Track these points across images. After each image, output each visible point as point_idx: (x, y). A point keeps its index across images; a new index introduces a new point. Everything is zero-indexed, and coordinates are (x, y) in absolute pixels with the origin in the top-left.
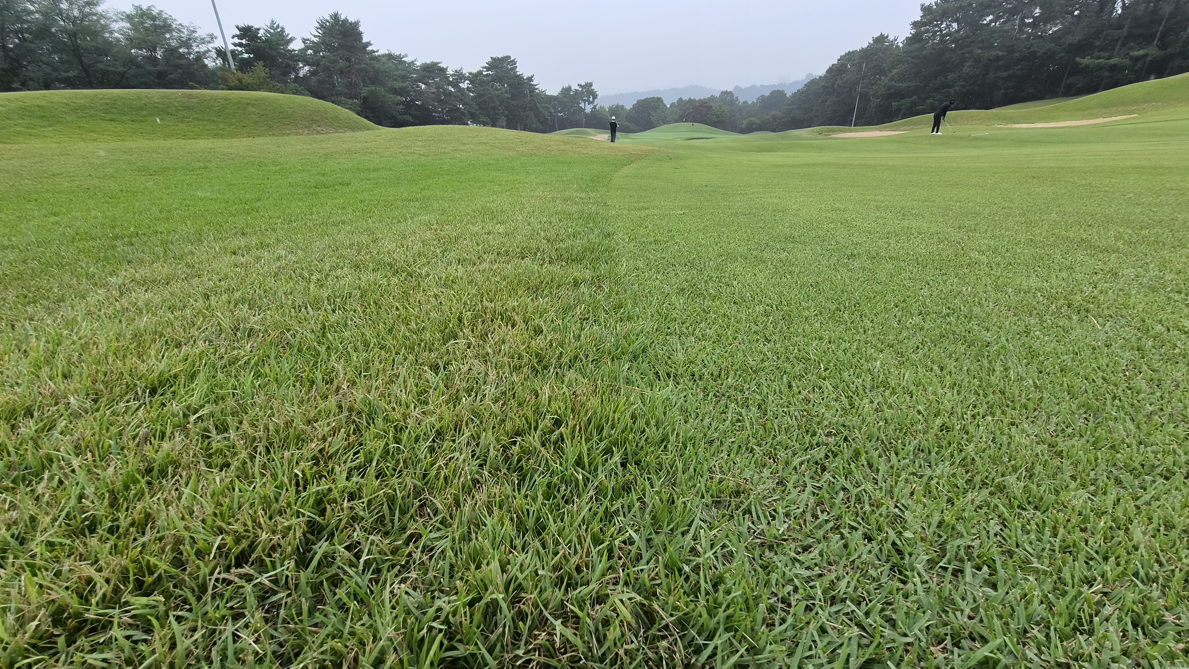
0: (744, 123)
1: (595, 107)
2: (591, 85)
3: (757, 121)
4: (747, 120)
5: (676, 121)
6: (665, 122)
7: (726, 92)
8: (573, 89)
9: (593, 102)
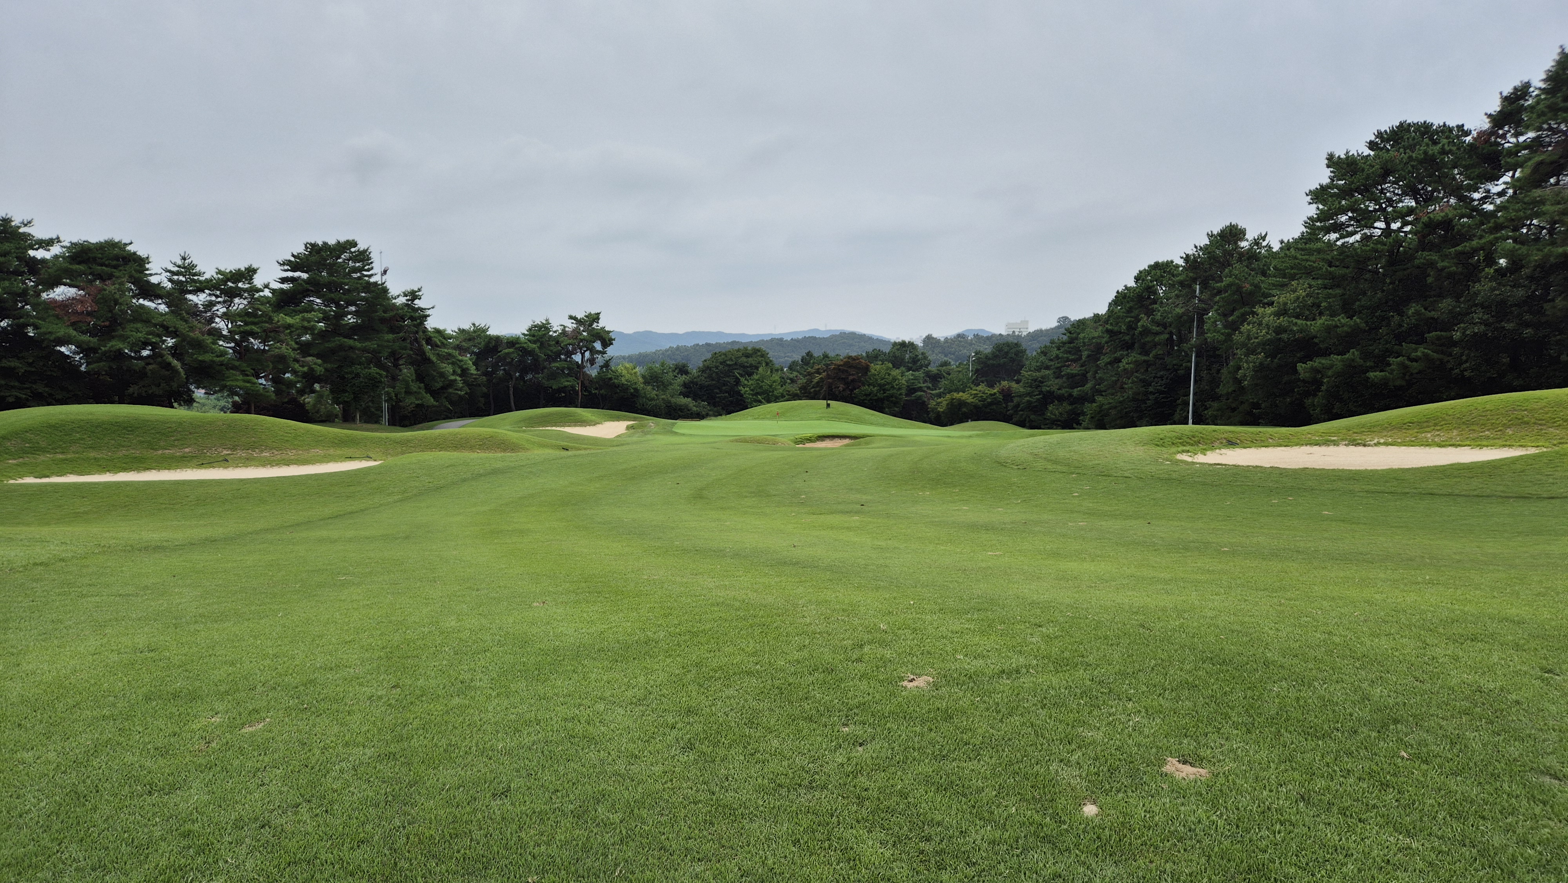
0: (942, 404)
1: (608, 363)
2: (596, 318)
3: (970, 400)
4: (950, 398)
5: (795, 397)
6: (768, 396)
7: (903, 344)
8: (556, 324)
9: (603, 353)
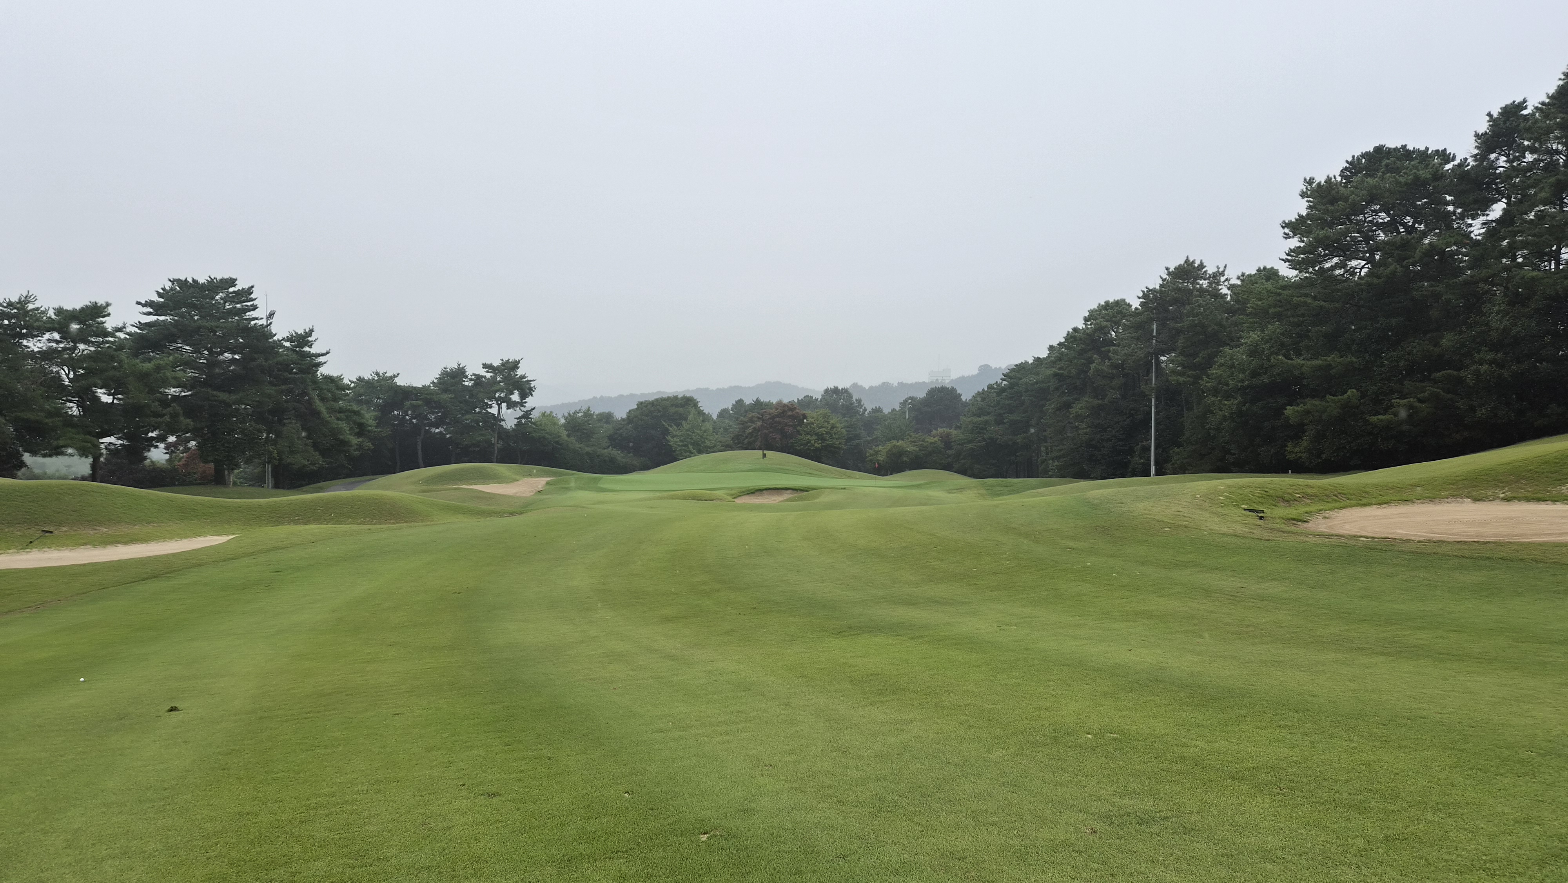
1: (527, 415)
2: (515, 365)
4: (889, 445)
5: (728, 447)
8: (469, 372)
9: (521, 404)
